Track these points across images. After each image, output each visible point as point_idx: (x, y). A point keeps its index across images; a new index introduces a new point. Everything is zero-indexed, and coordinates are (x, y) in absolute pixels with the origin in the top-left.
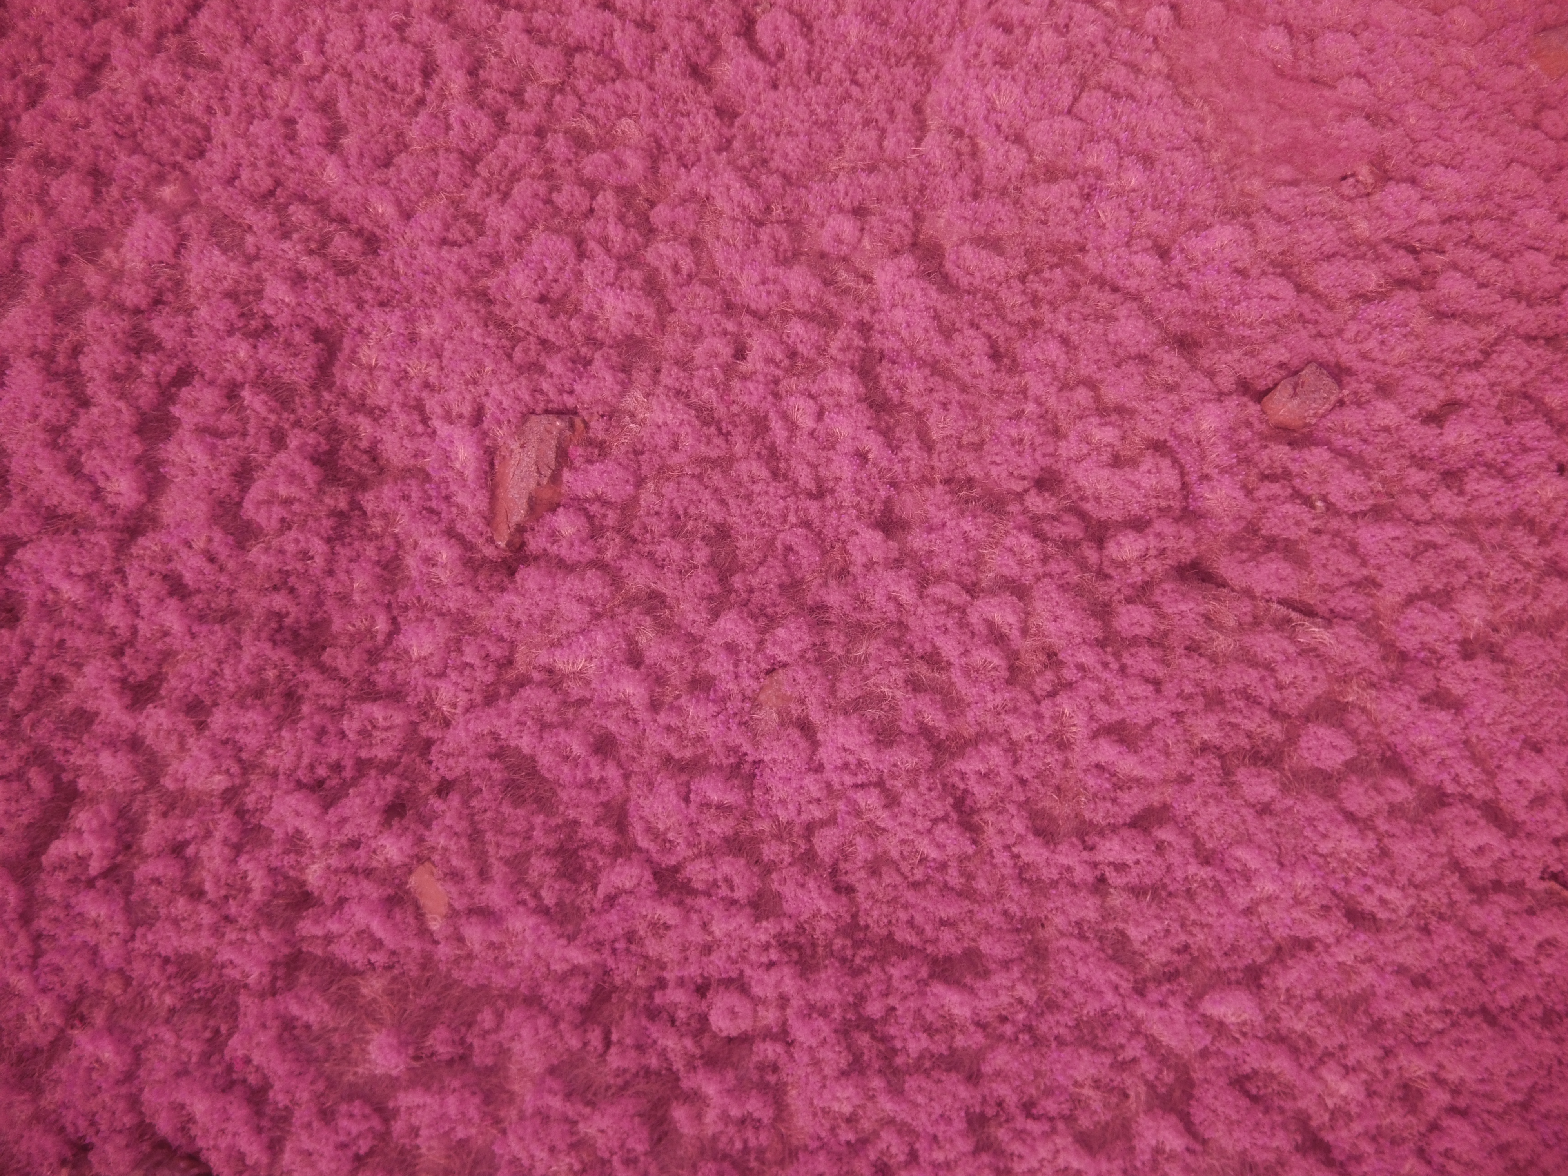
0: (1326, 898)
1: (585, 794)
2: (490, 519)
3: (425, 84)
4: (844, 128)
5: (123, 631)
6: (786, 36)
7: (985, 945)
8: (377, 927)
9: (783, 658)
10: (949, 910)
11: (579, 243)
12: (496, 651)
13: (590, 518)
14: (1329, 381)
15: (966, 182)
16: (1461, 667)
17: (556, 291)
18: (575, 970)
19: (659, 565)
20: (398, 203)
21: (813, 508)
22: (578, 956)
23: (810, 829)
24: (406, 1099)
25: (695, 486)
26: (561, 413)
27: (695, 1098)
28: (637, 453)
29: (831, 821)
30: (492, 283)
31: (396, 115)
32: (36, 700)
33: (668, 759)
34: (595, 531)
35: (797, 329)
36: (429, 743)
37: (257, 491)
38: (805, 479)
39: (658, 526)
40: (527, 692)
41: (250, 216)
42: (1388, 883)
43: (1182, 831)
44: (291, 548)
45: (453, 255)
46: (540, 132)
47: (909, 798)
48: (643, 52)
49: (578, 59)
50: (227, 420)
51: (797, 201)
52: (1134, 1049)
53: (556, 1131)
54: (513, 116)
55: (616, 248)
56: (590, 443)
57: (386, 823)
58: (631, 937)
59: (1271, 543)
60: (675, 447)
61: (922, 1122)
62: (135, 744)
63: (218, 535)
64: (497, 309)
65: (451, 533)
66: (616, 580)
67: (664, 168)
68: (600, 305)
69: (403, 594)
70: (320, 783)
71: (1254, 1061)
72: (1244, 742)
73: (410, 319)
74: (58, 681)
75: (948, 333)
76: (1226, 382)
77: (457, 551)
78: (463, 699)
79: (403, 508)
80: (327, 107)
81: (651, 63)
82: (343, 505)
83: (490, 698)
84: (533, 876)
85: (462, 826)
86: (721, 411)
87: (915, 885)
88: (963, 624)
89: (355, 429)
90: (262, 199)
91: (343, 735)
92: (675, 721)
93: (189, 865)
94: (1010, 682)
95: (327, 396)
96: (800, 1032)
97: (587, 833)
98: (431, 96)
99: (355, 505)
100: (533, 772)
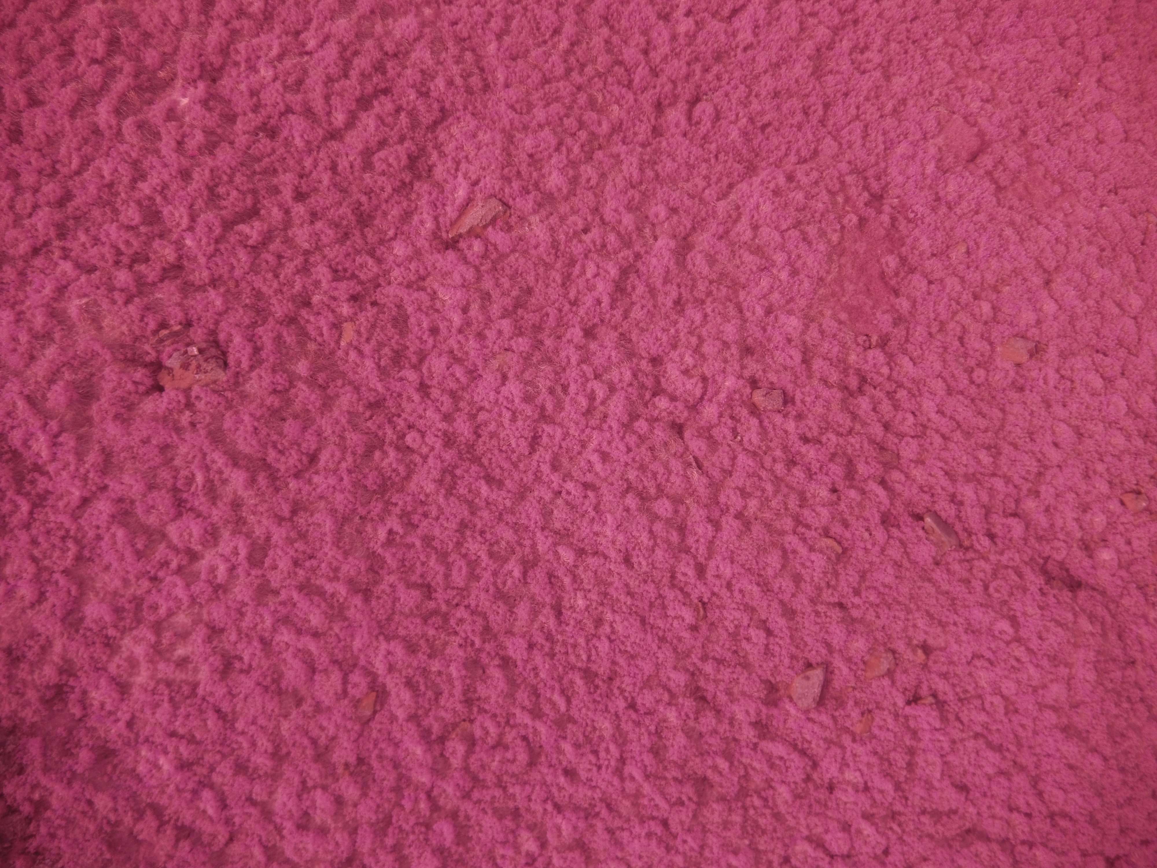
0: (623, 549)
1: (417, 342)
2: (453, 224)
3: (552, 36)
4: (695, 172)
5: (307, 170)
6: (705, 118)
7: (507, 482)
8: (325, 330)
9: (514, 347)
10: (506, 465)
11: (560, 144)
12: (422, 271)
13: (487, 250)
14: (781, 400)
15: (721, 229)
16: (730, 519)
17: (538, 156)
18: (375, 390)
19: (498, 285)
20: (507, 79)
21: (567, 307)
22: (379, 387)
23: (481, 408)
24: (301, 385)
25: (532, 266)
26: (505, 204)
27: (385, 453)
28: (521, 239)
29: (489, 411)
30: (518, 136)
31: (531, 42)
32: (264, 172)
33: (451, 352)
34: (485, 256)
35: (612, 238)
36: (379, 285)
37: (382, 154)
38: (572, 295)
39: (508, 271)
40: (422, 293)
41: (450, 44)
42: (646, 558)
43: (597, 497)
44: (380, 183)
45: (512, 114)
46: (579, 88)
47: (520, 423)
48: (644, 83)
49: (616, 68)
50: (389, 120)
51: (654, 189)
52: (527, 543)
53: (338, 429)
54: (575, 75)
55: (571, 156)
56: (507, 223)
57: (349, 300)
58: (400, 395)
59: (710, 437)
60: (536, 247)
61: (447, 511)
62: (287, 212)
63: (359, 160)
64: (512, 147)
65: (436, 218)
66: (479, 279)
67: (615, 137)
68: (550, 174)
69: (405, 228)
70: (336, 271)
71: (560, 573)
72: (640, 487)
73: (478, 128)
74: (275, 171)
75: (665, 282)
76: (747, 373)
77: (434, 227)
78: (400, 279)
79: (426, 197)
80: (508, 19)
81: (644, 90)
82: (407, 180)
83: (409, 286)
84: (383, 352)
85: (372, 320)
86: (562, 247)
87: (501, 451)
88: (584, 384)
89: (430, 155)
90: (459, 40)
91: (354, 261)
92: (463, 341)
93: (280, 265)
94: (583, 414)
95: (429, 135)
96: (431, 461)
97: (410, 353)
98: (550, 43)
99: (411, 183)
100: (406, 321)
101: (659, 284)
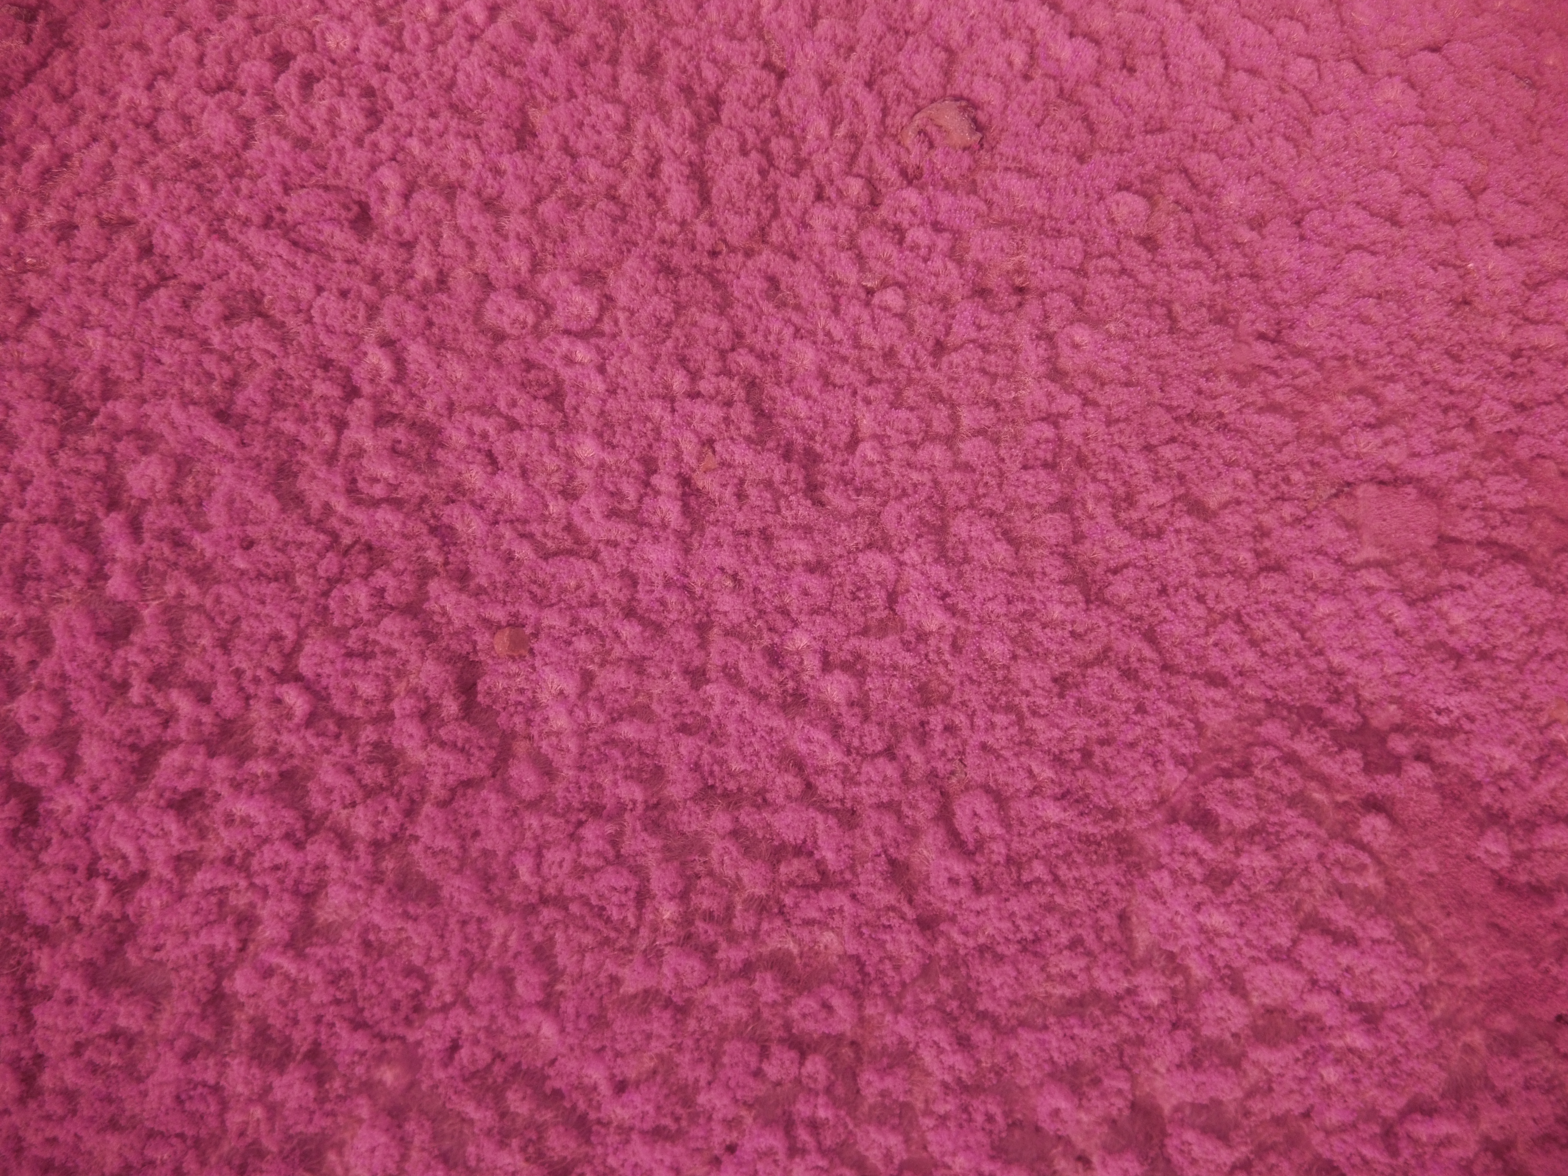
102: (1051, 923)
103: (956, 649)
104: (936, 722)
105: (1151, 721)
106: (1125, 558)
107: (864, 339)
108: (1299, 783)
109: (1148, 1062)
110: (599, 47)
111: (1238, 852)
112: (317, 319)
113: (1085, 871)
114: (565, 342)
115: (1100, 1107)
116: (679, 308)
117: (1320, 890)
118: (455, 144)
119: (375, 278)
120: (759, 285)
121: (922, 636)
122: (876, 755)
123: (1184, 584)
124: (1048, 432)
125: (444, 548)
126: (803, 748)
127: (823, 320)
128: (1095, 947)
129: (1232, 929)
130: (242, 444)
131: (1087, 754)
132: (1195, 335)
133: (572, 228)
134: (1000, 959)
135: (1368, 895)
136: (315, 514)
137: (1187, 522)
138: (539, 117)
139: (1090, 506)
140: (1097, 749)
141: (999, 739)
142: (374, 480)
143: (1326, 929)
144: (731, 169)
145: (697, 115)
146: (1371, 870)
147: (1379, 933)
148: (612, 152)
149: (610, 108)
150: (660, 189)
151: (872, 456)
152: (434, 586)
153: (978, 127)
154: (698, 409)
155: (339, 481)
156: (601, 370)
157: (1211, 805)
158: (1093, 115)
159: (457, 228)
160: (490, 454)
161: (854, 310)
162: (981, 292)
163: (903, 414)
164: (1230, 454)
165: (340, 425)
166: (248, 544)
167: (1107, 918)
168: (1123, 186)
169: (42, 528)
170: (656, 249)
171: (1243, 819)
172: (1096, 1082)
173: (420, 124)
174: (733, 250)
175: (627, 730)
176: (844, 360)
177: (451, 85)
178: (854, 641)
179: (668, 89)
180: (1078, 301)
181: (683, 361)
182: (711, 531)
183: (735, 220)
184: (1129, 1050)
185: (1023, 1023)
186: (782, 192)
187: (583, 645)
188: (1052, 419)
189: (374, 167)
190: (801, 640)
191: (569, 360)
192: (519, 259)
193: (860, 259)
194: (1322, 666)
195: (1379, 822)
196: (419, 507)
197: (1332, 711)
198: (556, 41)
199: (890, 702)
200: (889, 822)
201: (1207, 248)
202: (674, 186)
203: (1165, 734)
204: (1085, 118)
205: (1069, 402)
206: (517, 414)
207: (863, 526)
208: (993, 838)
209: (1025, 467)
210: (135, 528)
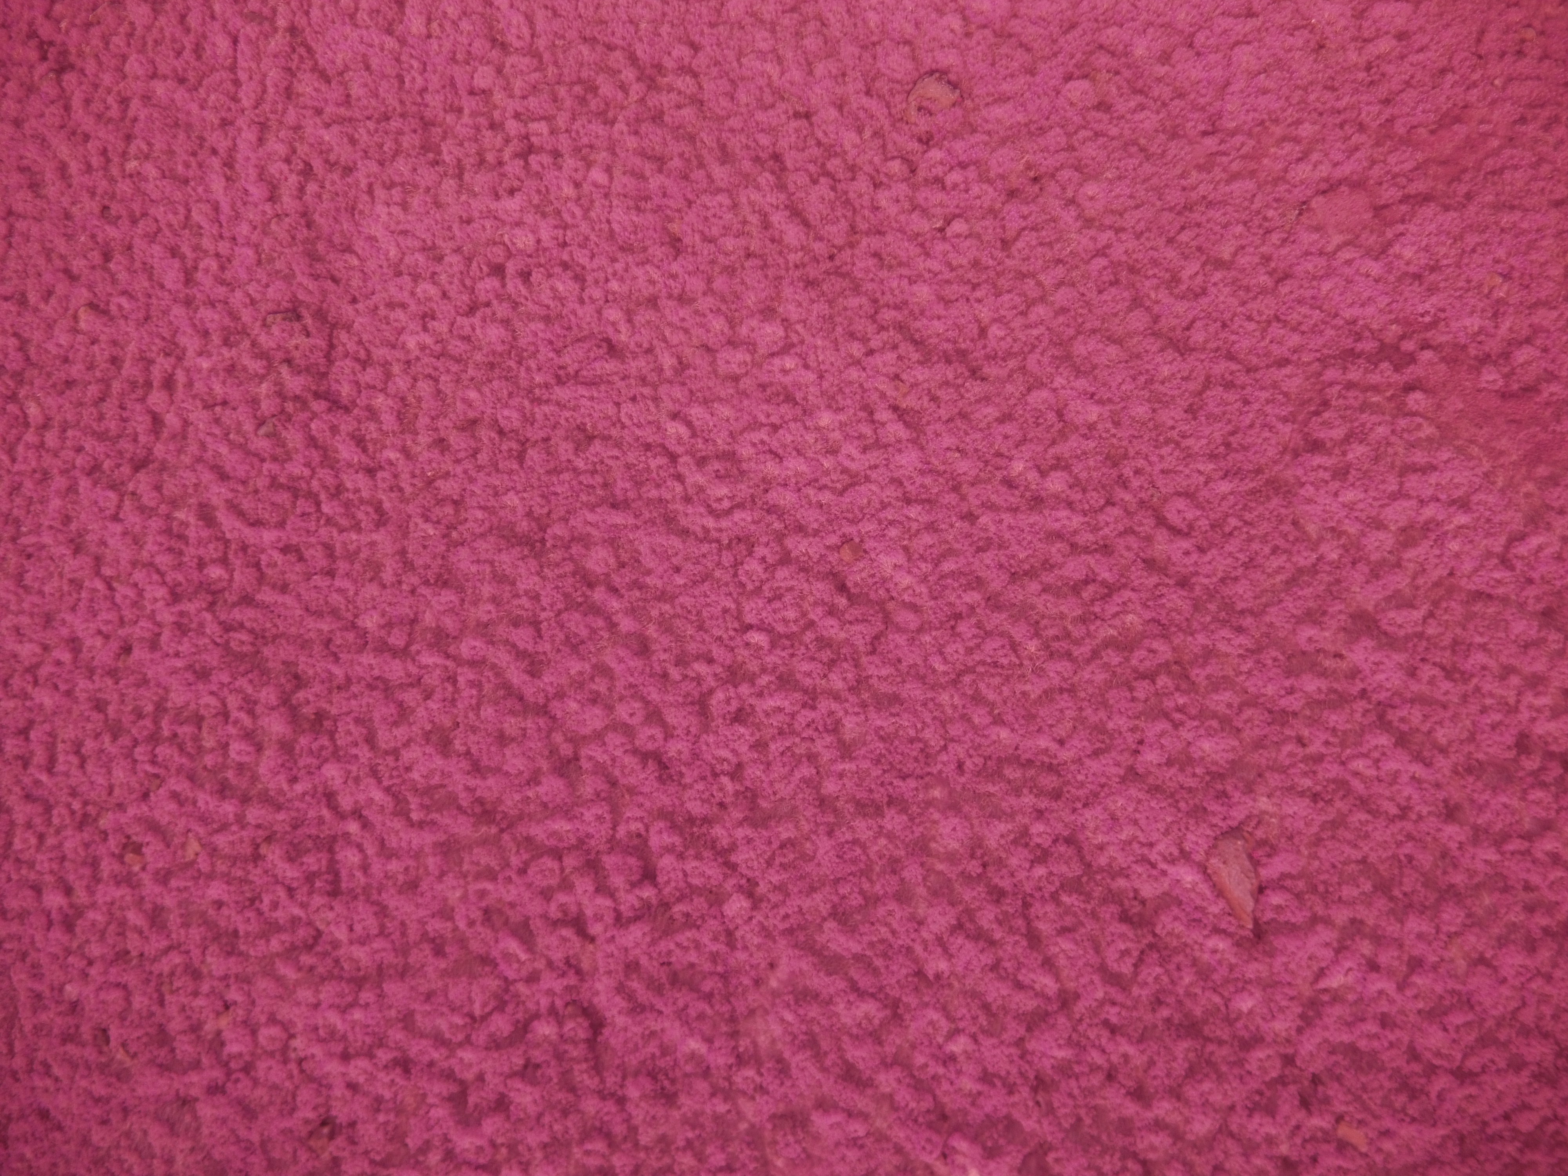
1: (1394, 1051)
2: (1234, 914)
3: (1017, 655)
4: (1262, 561)
5: (1106, 1065)
6: (1187, 513)
9: (1452, 929)
13: (1288, 890)
15: (1362, 568)
17: (1175, 754)
19: (1349, 903)
23: (1515, 1014)
25: (1336, 844)
29: (1524, 1004)
33: (1424, 1014)
36: (1292, 1058)
37: (1110, 955)
39: (1333, 879)
40: (1326, 1009)
41: (989, 788)
45: (1106, 759)
46: (1097, 654)
48: (1115, 569)
49: (1084, 594)
54: (1078, 652)
55: (1191, 711)
56: (1262, 844)
57: (1307, 1111)
60: (1308, 823)
62: (1161, 1125)
63: (1110, 989)
64: (1151, 781)
65: (1217, 931)
68: (1203, 750)
69: (1216, 978)
70: (1260, 1105)
73: (1105, 808)
75: (1414, 676)
79: (1179, 926)
80: (978, 698)
81: (1124, 573)
82: (1151, 939)
83: (1309, 1021)
85: (1348, 1097)
86: (1319, 789)
89: (1122, 889)
90: (985, 772)
91: (1251, 1074)
92: (1415, 991)
95: (1097, 876)
97: (1407, 1071)
101: (1415, 687)
102: (1255, 546)
103: (1117, 424)
104: (1128, 472)
105: (1256, 406)
106: (1191, 317)
107: (954, 263)
108: (1361, 397)
109: (1347, 590)
110: (688, 160)
111: (1344, 454)
112: (628, 422)
113: (1261, 509)
114: (777, 361)
115: (1334, 624)
116: (830, 302)
117: (1401, 450)
118: (638, 272)
119: (643, 380)
120: (871, 262)
121: (1091, 427)
122: (1102, 509)
123: (1235, 315)
124: (1102, 262)
125: (780, 517)
126: (1057, 526)
127: (922, 264)
128: (1287, 546)
129: (1362, 496)
130: (636, 516)
131: (1228, 445)
132: (1163, 154)
133: (739, 288)
134: (1236, 579)
135: (1430, 440)
136: (700, 535)
137: (1218, 276)
138: (675, 227)
139: (1153, 295)
140: (1232, 439)
141: (1170, 462)
142: (719, 500)
143: (1414, 469)
144: (813, 197)
145: (773, 172)
146: (1425, 424)
147: (1446, 456)
148: (737, 226)
149: (720, 198)
150: (777, 235)
151: (1001, 333)
152: (789, 543)
153: (954, 85)
154: (878, 360)
155: (702, 510)
156: (806, 367)
157: (1315, 435)
158: (1025, 40)
159: (670, 324)
160: (771, 452)
161: (940, 247)
162: (1012, 194)
163: (1006, 297)
164: (1224, 220)
165: (679, 478)
166: (677, 570)
167: (1286, 527)
168: (1068, 78)
169: (565, 616)
170: (798, 274)
171: (1338, 433)
172: (1324, 613)
173: (610, 270)
174: (840, 249)
175: (948, 566)
176: (948, 282)
177: (612, 235)
178: (1052, 451)
179: (747, 165)
180: (1077, 169)
181: (852, 336)
182: (930, 430)
183: (833, 229)
184: (1335, 589)
185: (1266, 605)
186: (852, 195)
187: (893, 532)
188: (1101, 252)
189: (599, 312)
190: (1018, 467)
191: (785, 372)
192: (718, 324)
193: (925, 212)
194: (1341, 322)
195: (1418, 395)
196: (753, 501)
197: (1359, 346)
198: (660, 171)
199: (1094, 474)
200: (1132, 540)
201: (1141, 92)
202: (784, 227)
203: (1268, 409)
204: (1021, 45)
205: (1105, 237)
206: (774, 419)
207: (1019, 378)
208: (1197, 519)
209: (1100, 292)
210: (614, 590)
